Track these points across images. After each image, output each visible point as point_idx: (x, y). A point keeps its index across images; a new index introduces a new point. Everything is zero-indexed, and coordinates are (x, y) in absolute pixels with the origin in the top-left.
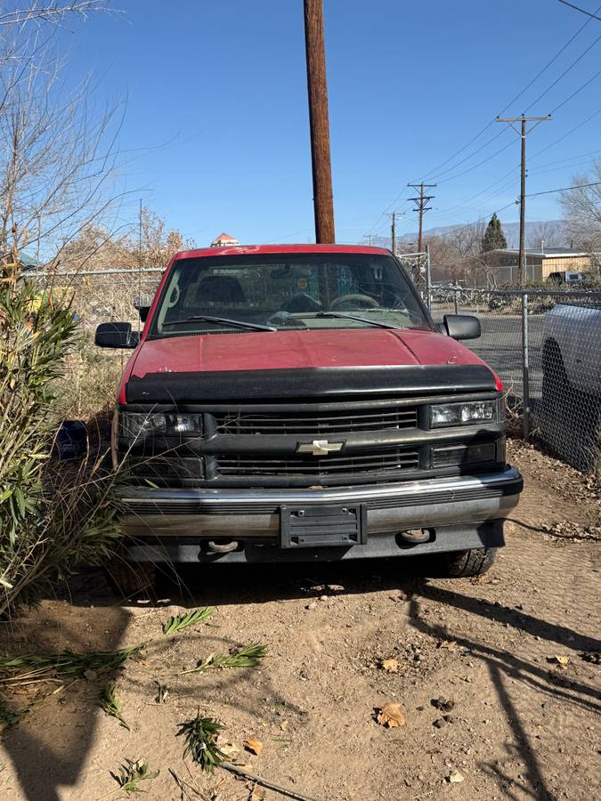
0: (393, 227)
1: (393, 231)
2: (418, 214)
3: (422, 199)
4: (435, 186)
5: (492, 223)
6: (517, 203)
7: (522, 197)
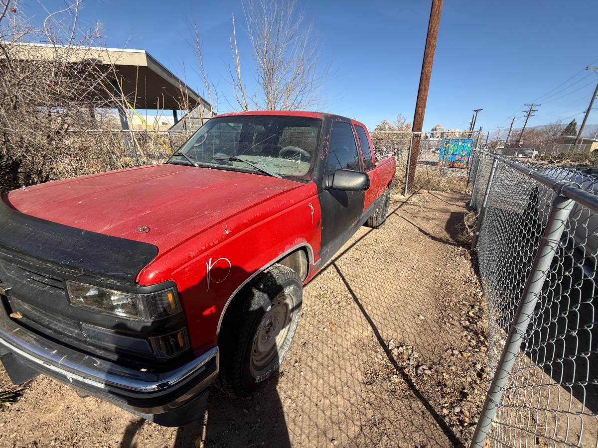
0: (512, 124)
1: (512, 125)
2: (526, 118)
3: (530, 111)
4: (540, 105)
5: (571, 124)
6: (584, 112)
7: (589, 110)
